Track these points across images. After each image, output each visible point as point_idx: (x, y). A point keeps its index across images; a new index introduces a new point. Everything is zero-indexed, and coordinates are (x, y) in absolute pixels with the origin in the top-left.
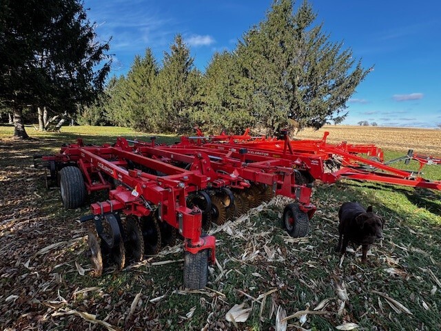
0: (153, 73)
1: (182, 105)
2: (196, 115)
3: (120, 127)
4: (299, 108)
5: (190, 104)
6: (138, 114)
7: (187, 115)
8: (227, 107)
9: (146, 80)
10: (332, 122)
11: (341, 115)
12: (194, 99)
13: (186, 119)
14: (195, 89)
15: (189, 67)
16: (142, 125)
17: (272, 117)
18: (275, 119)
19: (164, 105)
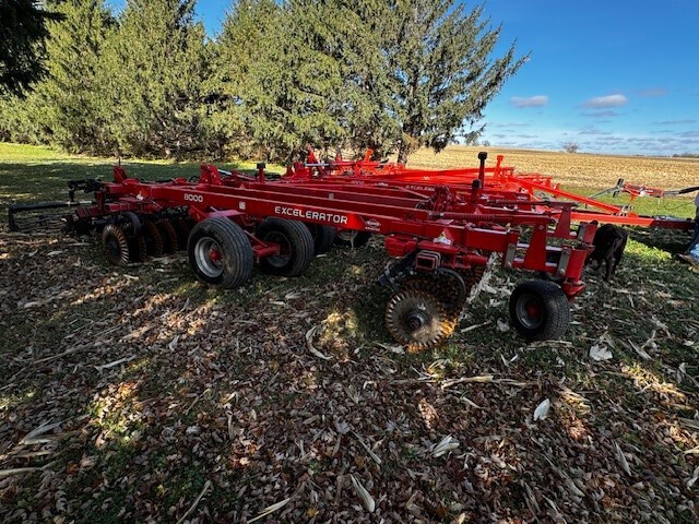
0: (98, 22)
1: (184, 99)
2: (217, 120)
3: (17, 144)
4: (420, 115)
5: (198, 100)
6: (77, 114)
7: (196, 120)
8: (287, 109)
9: (83, 38)
10: (462, 140)
11: (475, 128)
12: (206, 88)
13: (194, 128)
14: (205, 65)
15: (186, 15)
16: (85, 138)
17: (382, 130)
18: (386, 133)
19: (145, 98)
